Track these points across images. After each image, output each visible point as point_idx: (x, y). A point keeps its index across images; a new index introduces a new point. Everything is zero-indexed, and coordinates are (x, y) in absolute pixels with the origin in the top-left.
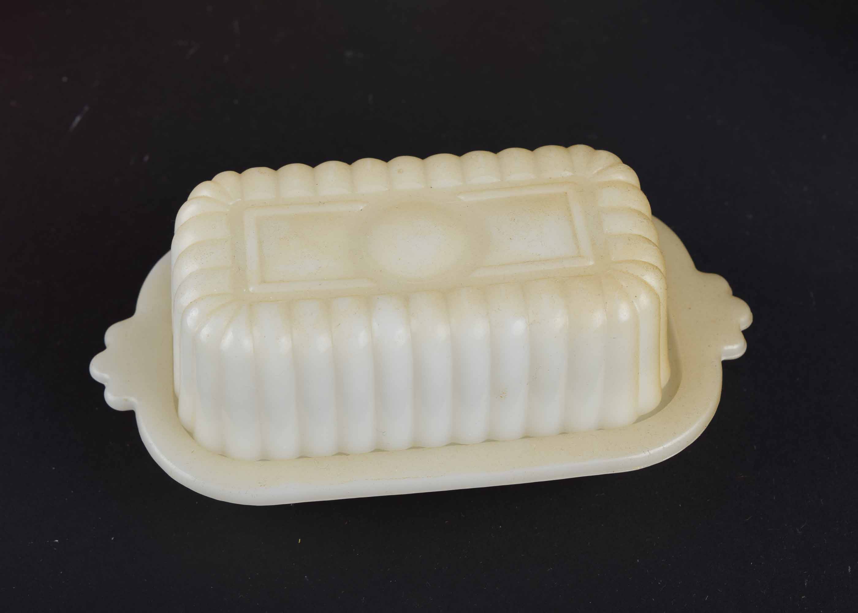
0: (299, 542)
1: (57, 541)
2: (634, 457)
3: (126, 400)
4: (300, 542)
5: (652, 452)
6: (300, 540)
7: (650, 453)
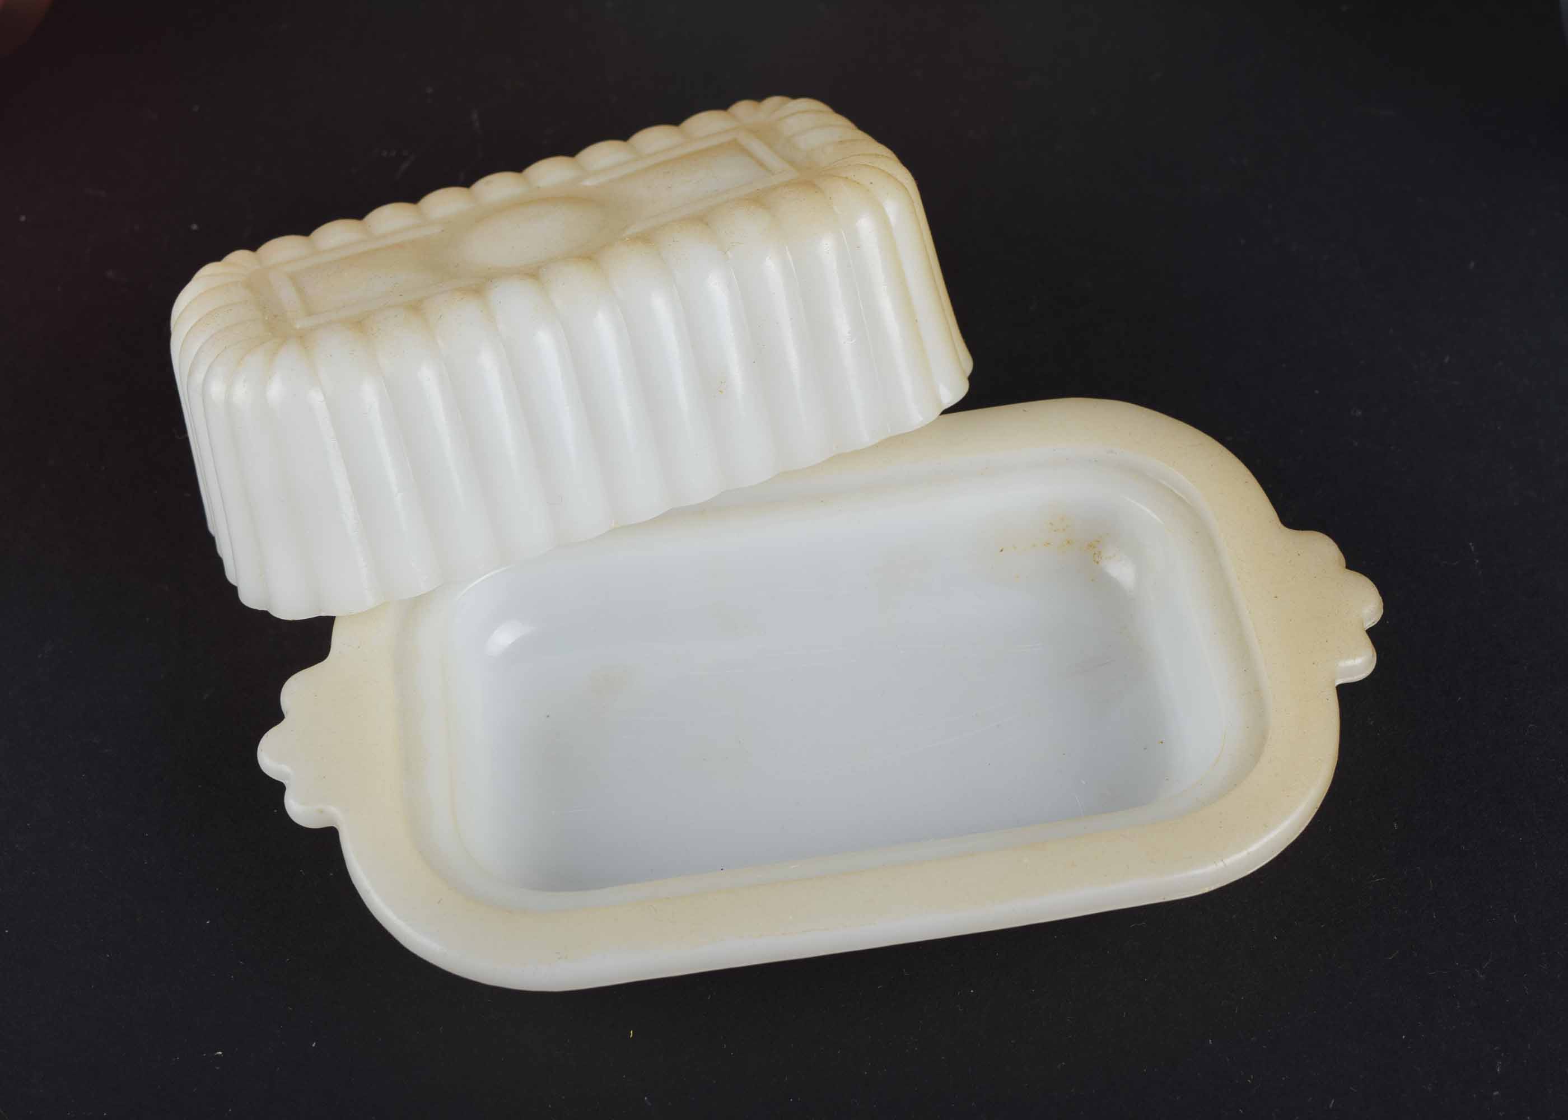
0: (631, 1036)
1: (220, 1053)
2: (1198, 872)
3: (322, 812)
4: (633, 1035)
5: (1228, 861)
6: (632, 1032)
7: (1225, 865)
